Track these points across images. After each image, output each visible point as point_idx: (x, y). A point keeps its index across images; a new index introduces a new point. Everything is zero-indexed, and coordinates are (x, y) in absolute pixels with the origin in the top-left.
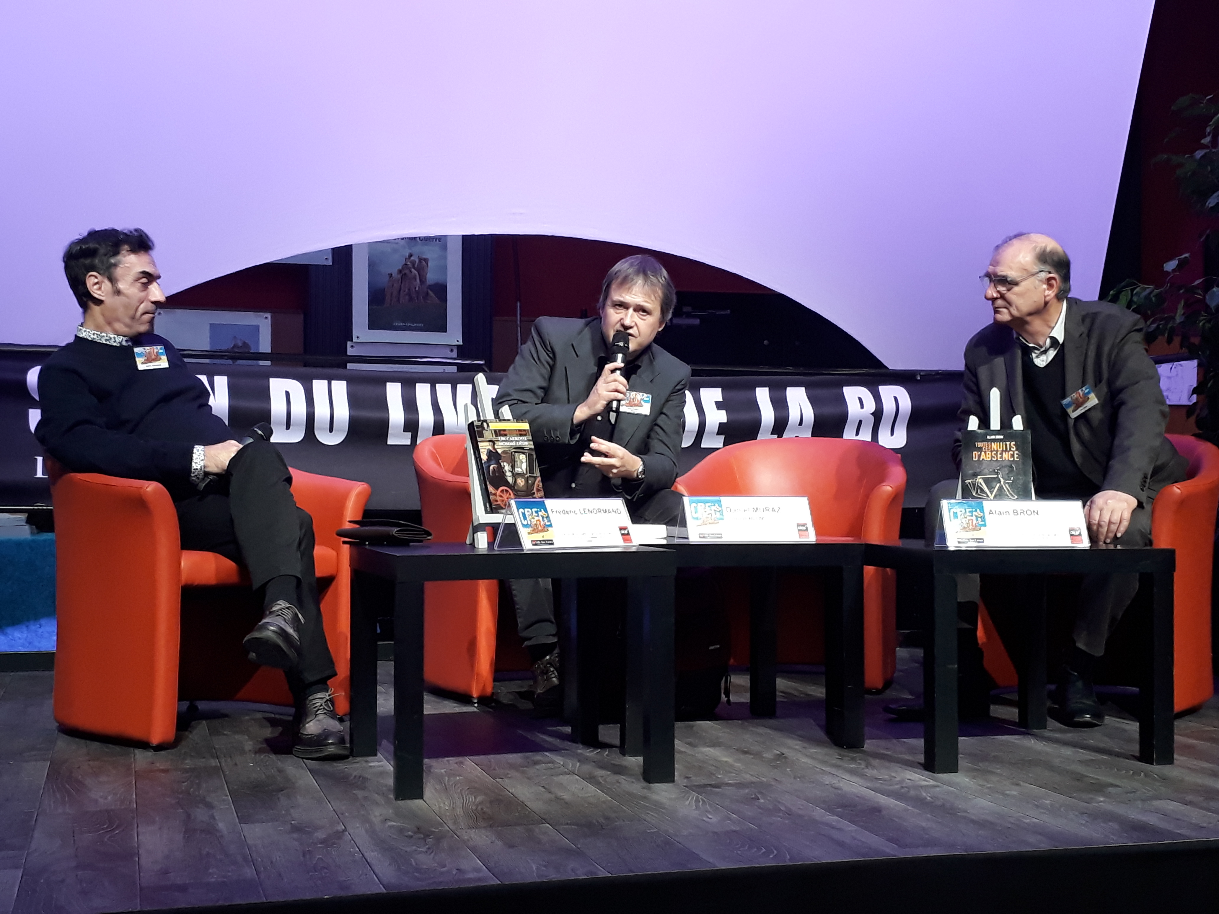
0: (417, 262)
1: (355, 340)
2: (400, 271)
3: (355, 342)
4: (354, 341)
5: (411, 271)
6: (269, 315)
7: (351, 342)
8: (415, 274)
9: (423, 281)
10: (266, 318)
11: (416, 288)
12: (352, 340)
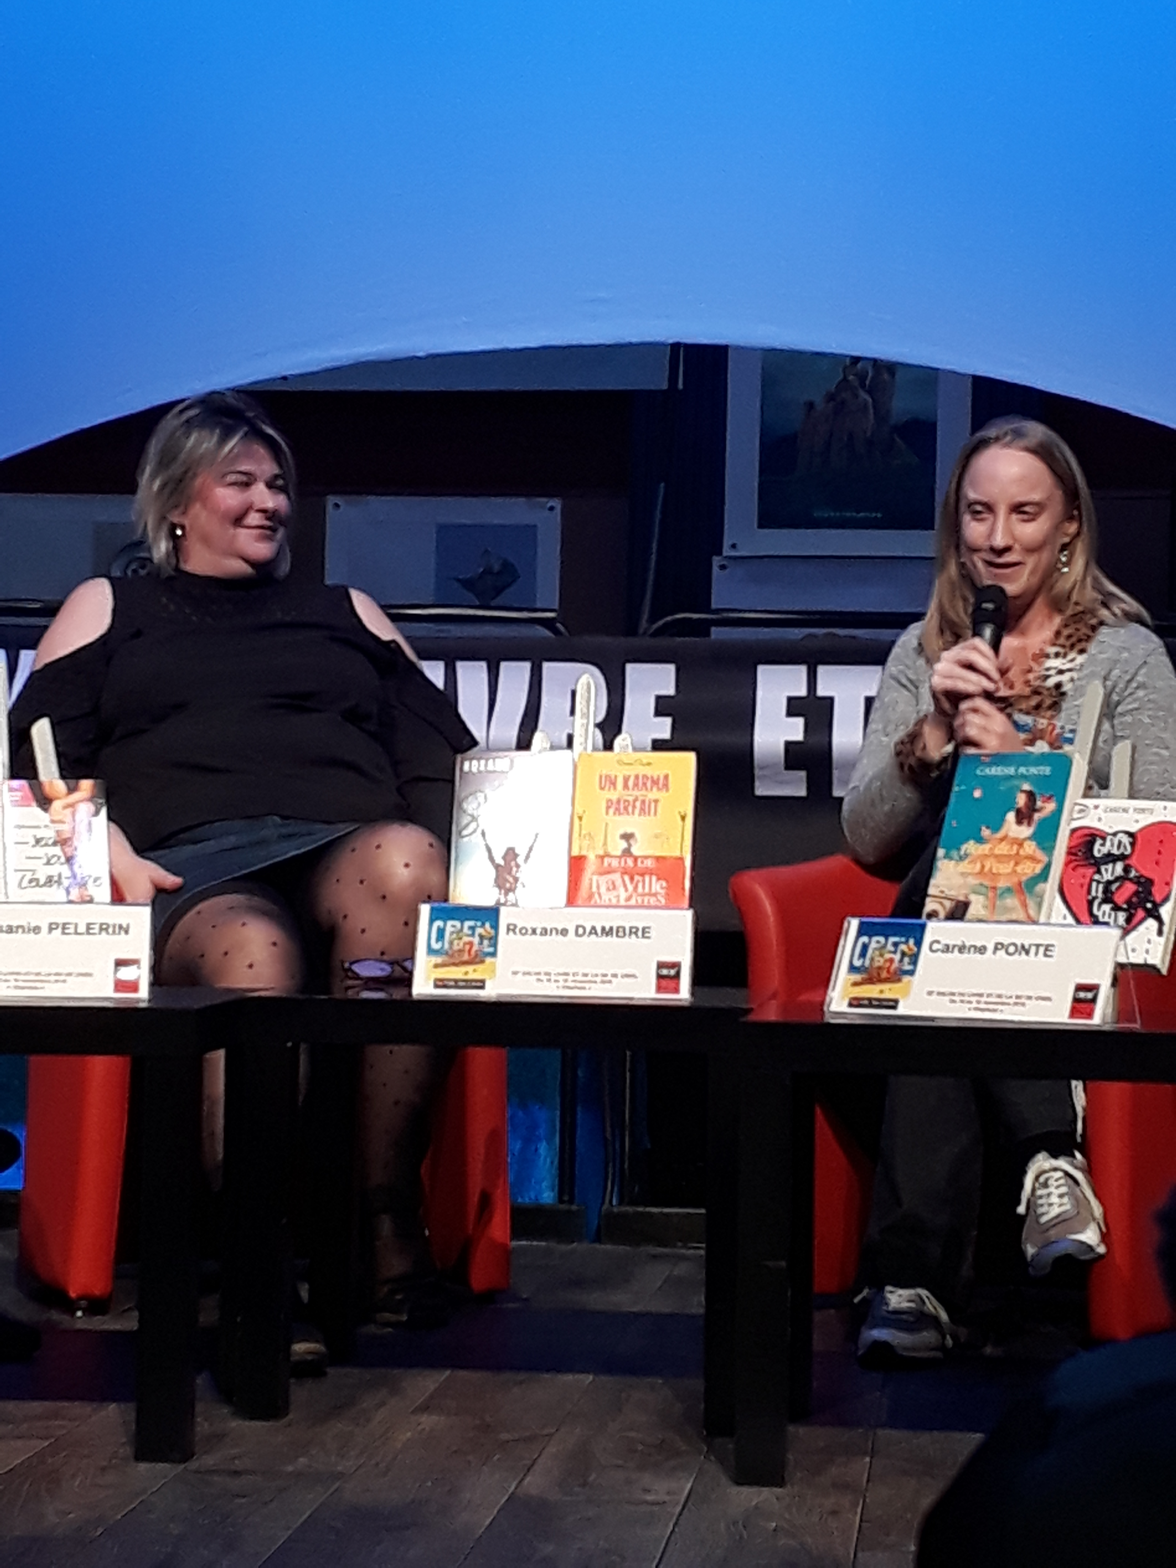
0: (870, 375)
1: (727, 551)
2: (830, 397)
3: (726, 557)
4: (725, 554)
5: (856, 396)
6: (556, 503)
7: (719, 558)
8: (865, 400)
9: (881, 415)
10: (552, 509)
11: (865, 432)
12: (719, 553)
